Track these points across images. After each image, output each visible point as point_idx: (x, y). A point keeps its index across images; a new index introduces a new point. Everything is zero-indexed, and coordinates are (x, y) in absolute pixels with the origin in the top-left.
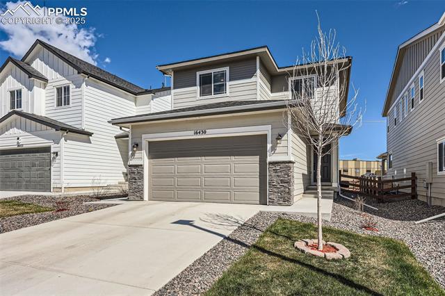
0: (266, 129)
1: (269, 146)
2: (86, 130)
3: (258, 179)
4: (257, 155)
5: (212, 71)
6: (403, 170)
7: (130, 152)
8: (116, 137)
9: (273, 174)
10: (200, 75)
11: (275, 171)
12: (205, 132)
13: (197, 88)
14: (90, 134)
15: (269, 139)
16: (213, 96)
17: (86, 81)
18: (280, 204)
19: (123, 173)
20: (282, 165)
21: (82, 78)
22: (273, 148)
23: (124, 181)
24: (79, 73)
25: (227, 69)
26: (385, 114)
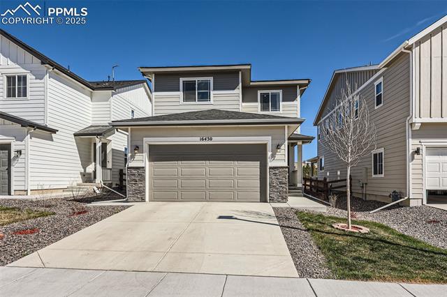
0: (267, 140)
1: (269, 154)
2: (49, 126)
3: (259, 181)
4: (257, 161)
5: (196, 79)
6: (337, 172)
7: (130, 155)
8: (75, 135)
9: (273, 177)
10: (183, 81)
11: (275, 174)
12: (211, 139)
13: (181, 94)
14: (54, 131)
15: (269, 148)
16: (197, 102)
17: (50, 73)
18: (279, 202)
19: (81, 173)
20: (280, 170)
21: (46, 69)
22: (273, 156)
23: (81, 182)
24: (43, 63)
25: (211, 79)
26: (315, 124)
